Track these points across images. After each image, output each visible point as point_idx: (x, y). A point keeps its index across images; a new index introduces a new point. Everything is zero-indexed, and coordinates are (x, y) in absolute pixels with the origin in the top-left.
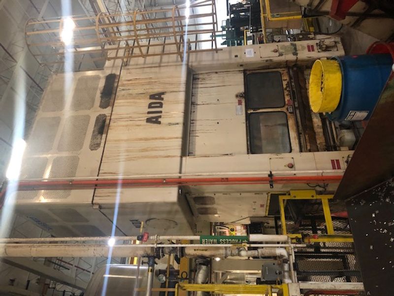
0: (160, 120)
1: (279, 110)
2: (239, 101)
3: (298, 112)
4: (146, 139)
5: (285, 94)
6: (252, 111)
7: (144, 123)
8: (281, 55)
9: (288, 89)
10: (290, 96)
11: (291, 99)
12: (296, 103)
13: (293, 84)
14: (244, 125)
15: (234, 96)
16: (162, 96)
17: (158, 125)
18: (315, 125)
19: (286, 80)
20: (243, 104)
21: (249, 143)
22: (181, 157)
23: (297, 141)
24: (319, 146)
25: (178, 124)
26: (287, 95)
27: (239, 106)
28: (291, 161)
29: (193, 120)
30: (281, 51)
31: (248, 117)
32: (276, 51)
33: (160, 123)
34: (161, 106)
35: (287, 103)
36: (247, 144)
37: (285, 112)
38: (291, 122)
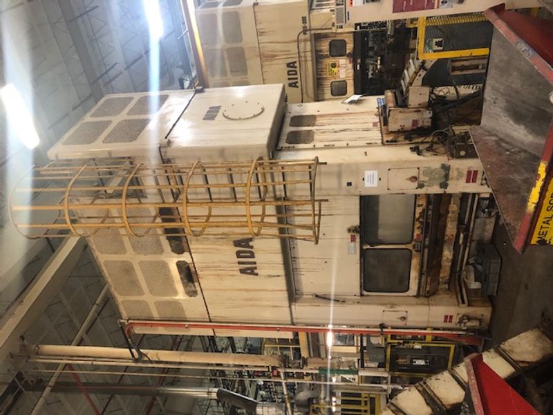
0: (256, 271)
1: (403, 246)
2: (352, 236)
3: (426, 251)
4: (246, 290)
5: (416, 227)
6: (369, 247)
7: (239, 273)
8: (421, 186)
9: (421, 220)
10: (422, 230)
11: (422, 233)
12: (427, 239)
13: (430, 212)
14: (358, 266)
15: (345, 230)
16: (251, 244)
17: (256, 277)
18: (444, 258)
19: (422, 205)
20: (358, 240)
21: (362, 281)
22: (290, 306)
23: (417, 281)
24: (441, 280)
25: (279, 276)
26: (418, 228)
27: (352, 244)
28: (404, 314)
29: (294, 258)
30: (422, 178)
31: (363, 253)
32: (414, 179)
33: (257, 274)
34: (253, 256)
35: (415, 237)
36: (361, 282)
37: (410, 250)
38: (415, 262)
